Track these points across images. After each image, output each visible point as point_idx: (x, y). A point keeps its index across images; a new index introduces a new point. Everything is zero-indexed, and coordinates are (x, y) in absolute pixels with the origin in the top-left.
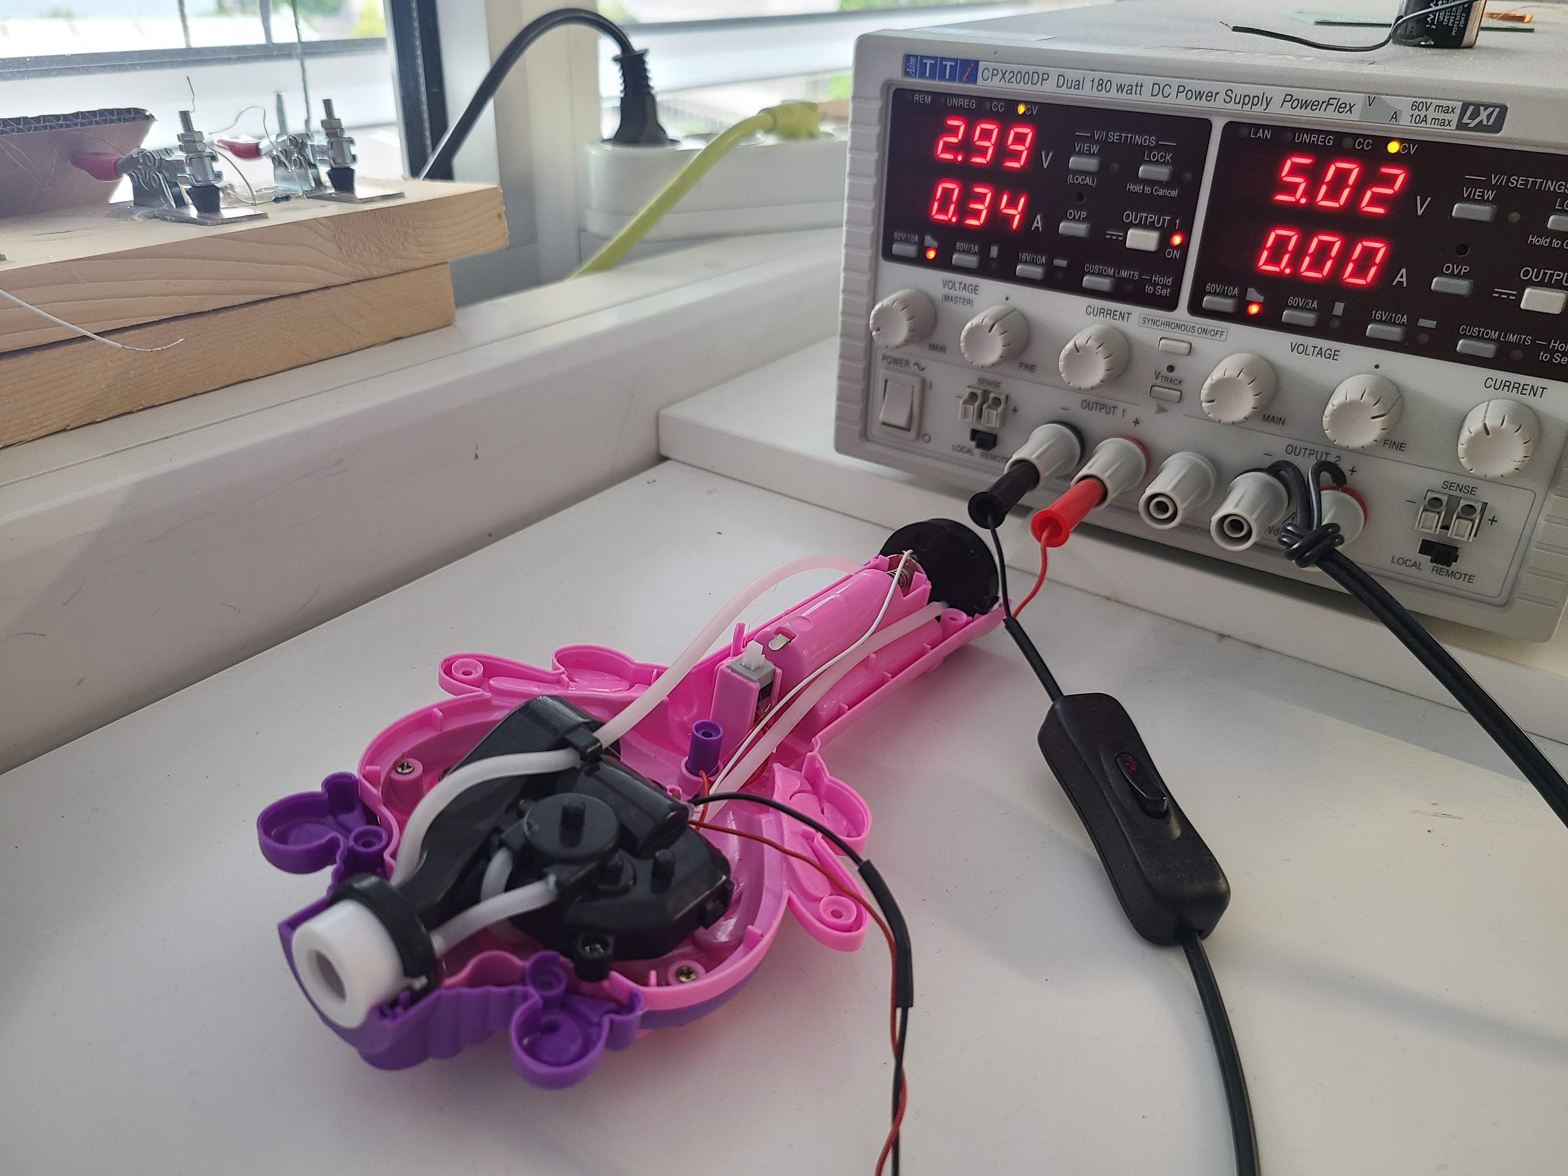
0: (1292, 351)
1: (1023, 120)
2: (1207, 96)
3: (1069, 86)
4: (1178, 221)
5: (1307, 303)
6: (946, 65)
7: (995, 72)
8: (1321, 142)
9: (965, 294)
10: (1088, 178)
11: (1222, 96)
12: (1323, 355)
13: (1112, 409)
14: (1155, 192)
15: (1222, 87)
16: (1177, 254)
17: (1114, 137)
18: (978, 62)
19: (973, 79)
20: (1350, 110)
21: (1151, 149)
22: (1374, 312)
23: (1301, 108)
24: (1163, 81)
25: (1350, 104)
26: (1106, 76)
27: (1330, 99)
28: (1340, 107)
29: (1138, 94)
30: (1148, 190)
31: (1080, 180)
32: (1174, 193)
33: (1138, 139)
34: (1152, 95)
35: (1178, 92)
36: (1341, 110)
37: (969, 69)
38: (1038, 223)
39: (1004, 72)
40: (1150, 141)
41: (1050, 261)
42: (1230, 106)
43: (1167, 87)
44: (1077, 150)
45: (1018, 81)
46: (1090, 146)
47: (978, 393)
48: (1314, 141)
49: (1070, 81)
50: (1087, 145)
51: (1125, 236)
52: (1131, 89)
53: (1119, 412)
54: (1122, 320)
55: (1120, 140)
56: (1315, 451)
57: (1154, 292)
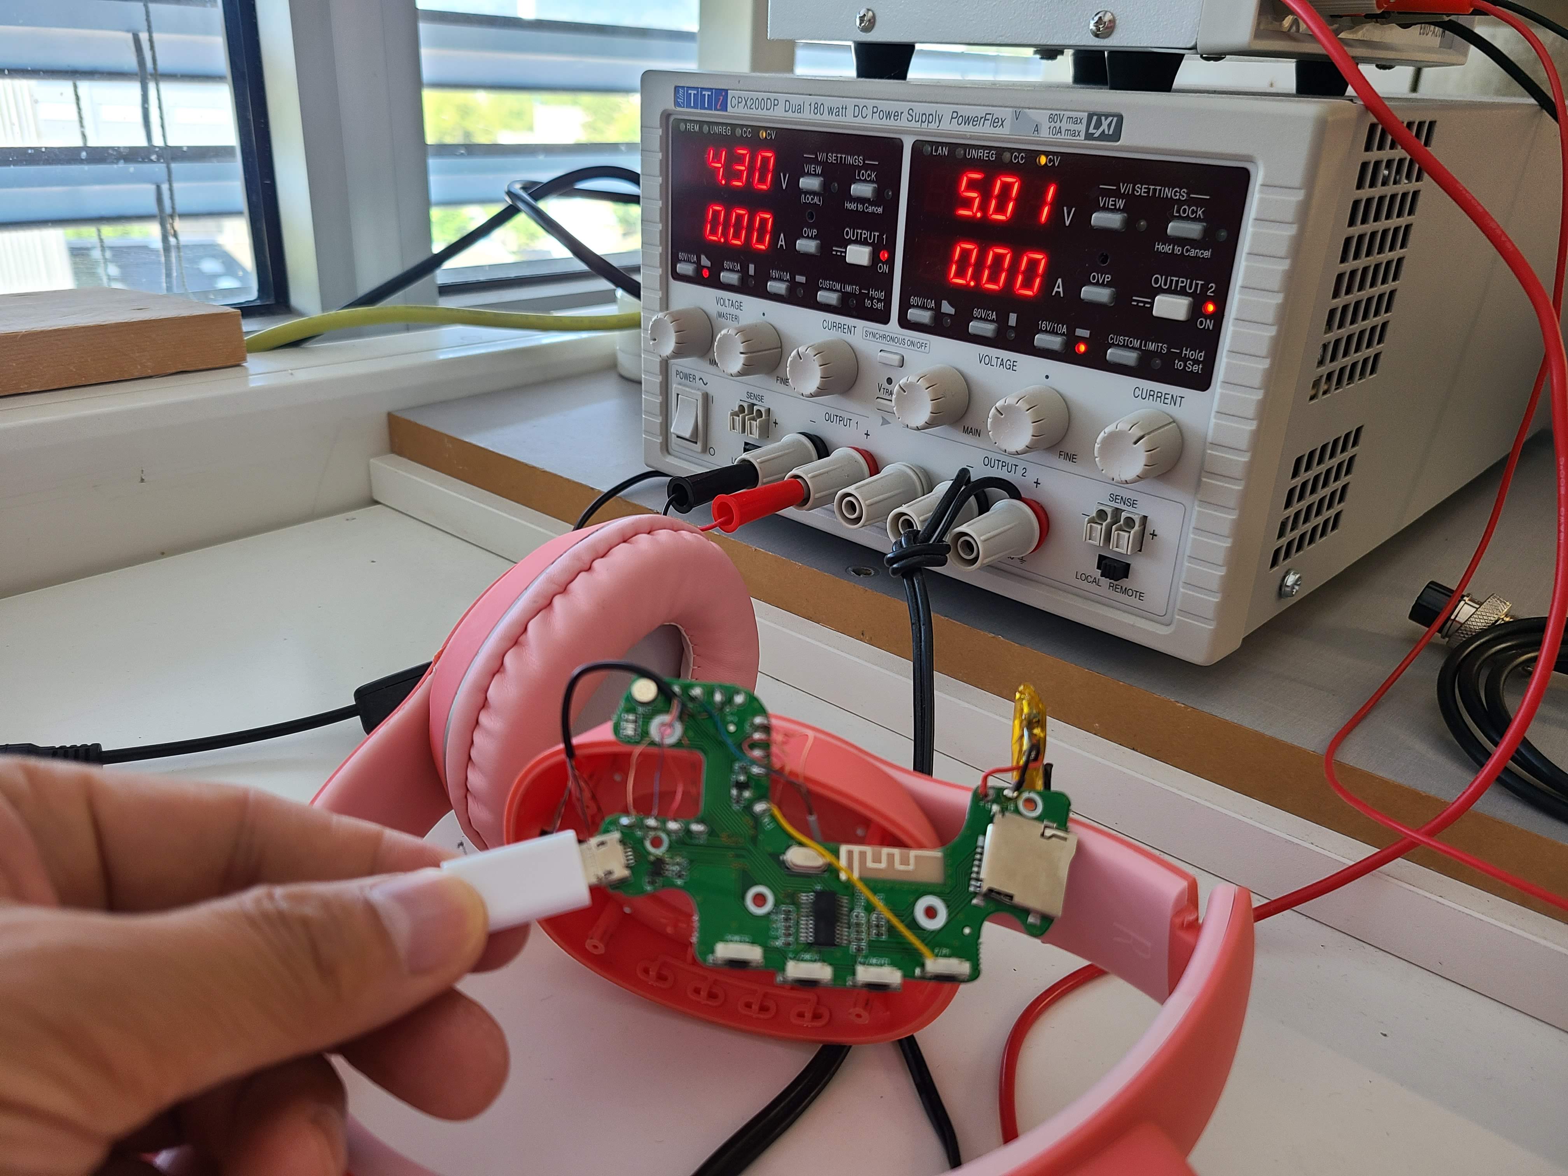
0: (981, 362)
1: (766, 145)
2: (894, 116)
3: (793, 111)
4: (884, 237)
5: (988, 315)
6: (705, 95)
7: (740, 99)
8: (986, 157)
9: (732, 310)
10: (815, 198)
11: (905, 115)
12: (1005, 366)
13: (848, 421)
14: (865, 209)
15: (903, 107)
16: (886, 268)
17: (832, 158)
18: (727, 91)
19: (724, 108)
20: (1002, 124)
21: (860, 168)
22: (1040, 323)
23: (965, 124)
24: (861, 103)
25: (1002, 119)
26: (820, 99)
27: (987, 114)
28: (994, 122)
29: (844, 116)
30: (859, 207)
31: (810, 199)
32: (880, 210)
33: (850, 159)
34: (854, 117)
35: (873, 113)
36: (995, 124)
37: (722, 98)
38: (782, 241)
39: (746, 99)
40: (859, 161)
41: (793, 278)
42: (913, 124)
43: (865, 108)
44: (806, 171)
45: (757, 107)
46: (815, 168)
47: (745, 405)
48: (980, 156)
49: (794, 106)
50: (812, 166)
51: (845, 252)
52: (839, 111)
53: (854, 424)
54: (850, 333)
55: (837, 160)
56: (1006, 462)
57: (871, 306)
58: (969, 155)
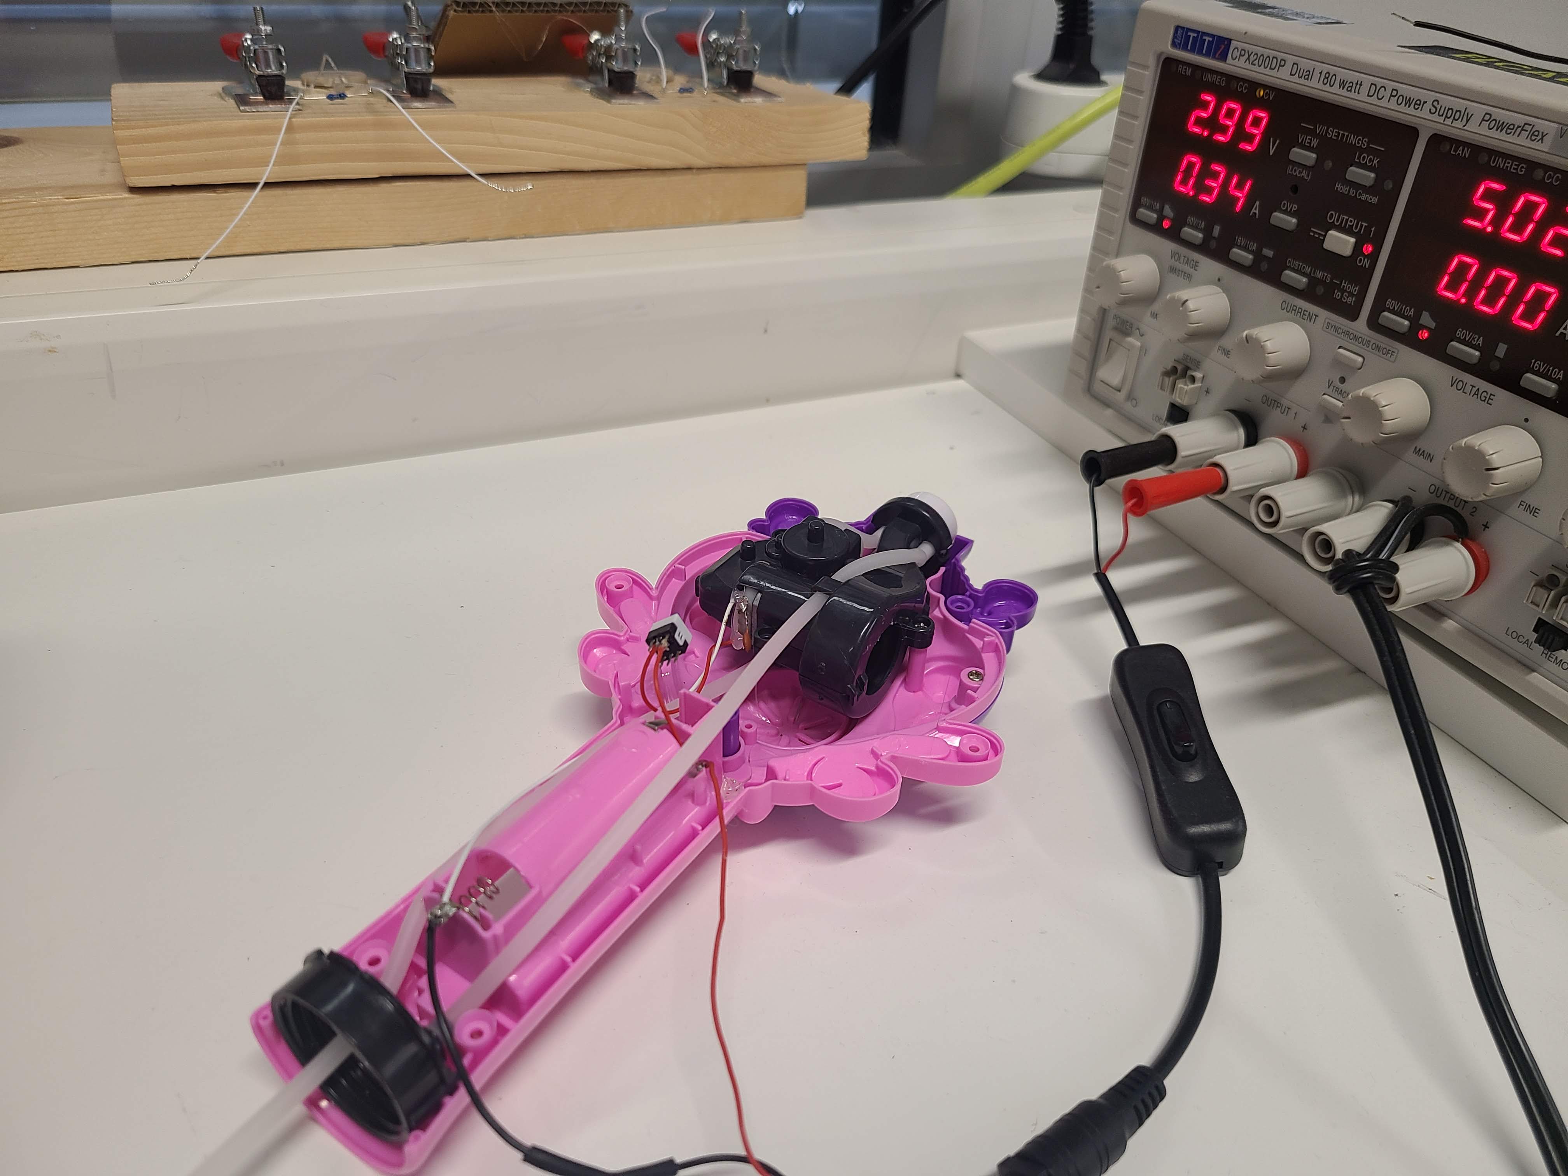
0: (1452, 386)
1: (1262, 104)
2: (1415, 104)
3: (1300, 75)
4: (1373, 229)
5: (1474, 339)
6: (1205, 40)
7: (1243, 52)
8: (1514, 169)
9: (1187, 268)
10: (1304, 171)
11: (1428, 106)
12: (1479, 396)
13: (1287, 409)
14: (1359, 196)
15: (1429, 96)
16: (1367, 263)
18: (1230, 40)
19: (1223, 57)
20: (1542, 139)
21: (1362, 151)
22: (1533, 361)
23: (1497, 130)
24: (1380, 82)
25: (1543, 133)
26: (1333, 70)
27: (1526, 124)
28: (1533, 134)
29: (1357, 93)
30: (1353, 192)
31: (1298, 171)
32: (1375, 200)
33: (1353, 139)
34: (1368, 96)
35: (1391, 96)
36: (1533, 138)
37: (1223, 46)
38: (1256, 209)
39: (1250, 53)
40: (1362, 143)
41: (1260, 249)
42: (1435, 117)
43: (1383, 89)
44: (1300, 141)
45: (1260, 64)
46: (1311, 139)
47: (1180, 368)
48: (1507, 167)
49: (1302, 71)
50: (1308, 137)
51: (1325, 236)
52: (1352, 87)
53: (1292, 413)
54: (1310, 321)
55: (1337, 136)
56: (1454, 496)
57: (1341, 299)
58: (1493, 163)
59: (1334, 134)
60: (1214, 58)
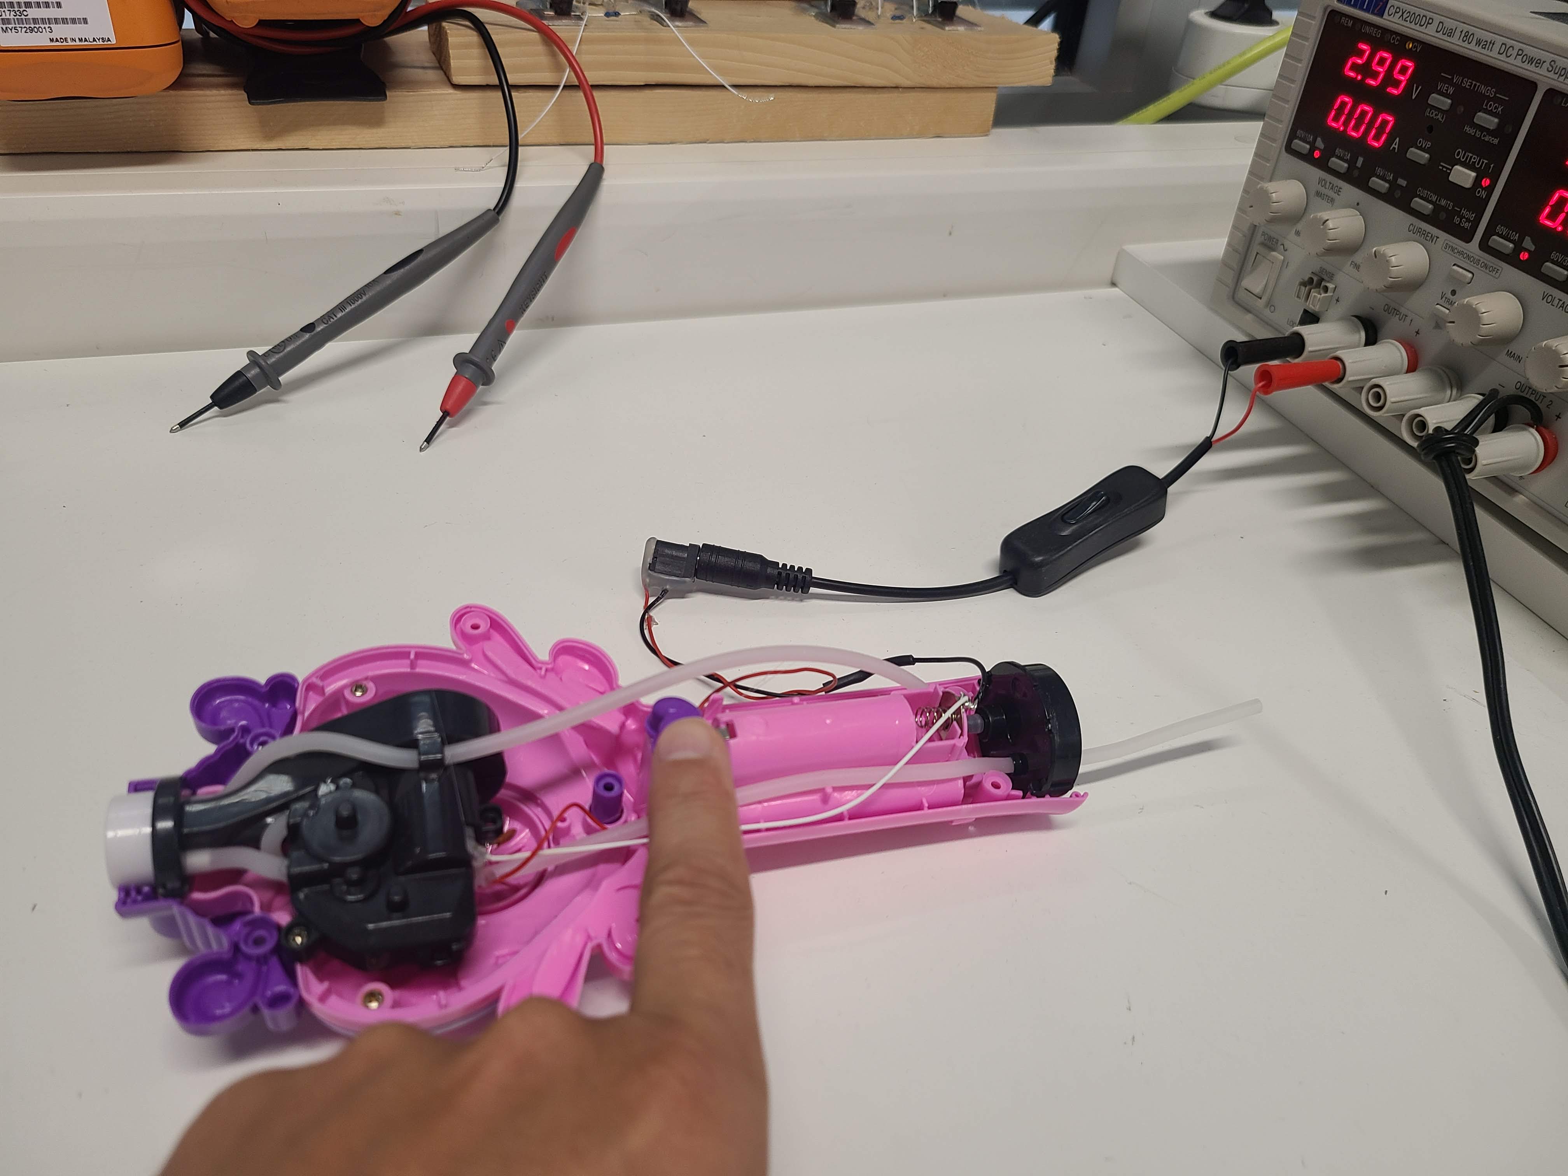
0: (1543, 299)
1: (1409, 55)
2: (1536, 63)
3: (1444, 33)
4: (1492, 166)
5: (1565, 260)
7: (1398, 10)
9: (1331, 193)
10: (1440, 114)
11: (1546, 65)
12: (1564, 309)
13: (1404, 316)
14: (1483, 137)
15: (1547, 57)
16: (1484, 194)
17: (1467, 83)
19: (1381, 14)
21: (1490, 99)
24: (1510, 42)
26: (1472, 30)
29: (1489, 50)
30: (1478, 134)
31: (1434, 114)
32: (1496, 141)
33: (1483, 89)
34: (1499, 53)
35: (1518, 54)
37: (1381, 4)
38: (1395, 145)
39: (1404, 11)
40: (1490, 92)
41: (1395, 179)
42: (1551, 75)
43: (1511, 48)
44: (1439, 89)
45: (1411, 21)
46: (1448, 87)
47: (1315, 279)
49: (1446, 29)
50: (1446, 85)
51: (1451, 170)
52: (1486, 45)
53: (1408, 320)
54: (1432, 242)
55: (1471, 86)
56: (1535, 391)
57: (1459, 223)
59: (1468, 84)
60: (1373, 13)
